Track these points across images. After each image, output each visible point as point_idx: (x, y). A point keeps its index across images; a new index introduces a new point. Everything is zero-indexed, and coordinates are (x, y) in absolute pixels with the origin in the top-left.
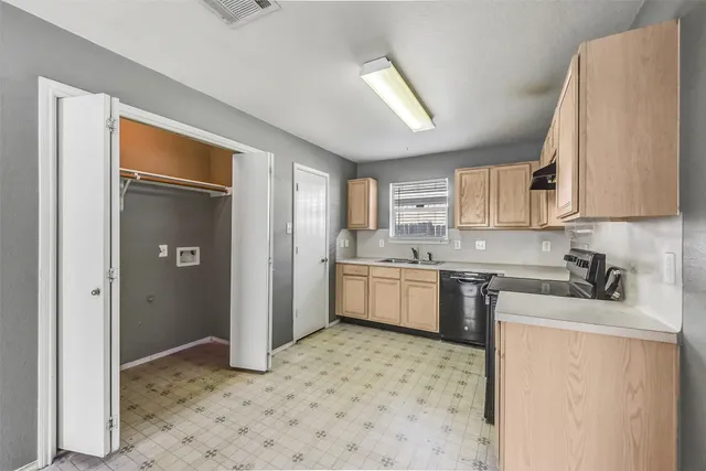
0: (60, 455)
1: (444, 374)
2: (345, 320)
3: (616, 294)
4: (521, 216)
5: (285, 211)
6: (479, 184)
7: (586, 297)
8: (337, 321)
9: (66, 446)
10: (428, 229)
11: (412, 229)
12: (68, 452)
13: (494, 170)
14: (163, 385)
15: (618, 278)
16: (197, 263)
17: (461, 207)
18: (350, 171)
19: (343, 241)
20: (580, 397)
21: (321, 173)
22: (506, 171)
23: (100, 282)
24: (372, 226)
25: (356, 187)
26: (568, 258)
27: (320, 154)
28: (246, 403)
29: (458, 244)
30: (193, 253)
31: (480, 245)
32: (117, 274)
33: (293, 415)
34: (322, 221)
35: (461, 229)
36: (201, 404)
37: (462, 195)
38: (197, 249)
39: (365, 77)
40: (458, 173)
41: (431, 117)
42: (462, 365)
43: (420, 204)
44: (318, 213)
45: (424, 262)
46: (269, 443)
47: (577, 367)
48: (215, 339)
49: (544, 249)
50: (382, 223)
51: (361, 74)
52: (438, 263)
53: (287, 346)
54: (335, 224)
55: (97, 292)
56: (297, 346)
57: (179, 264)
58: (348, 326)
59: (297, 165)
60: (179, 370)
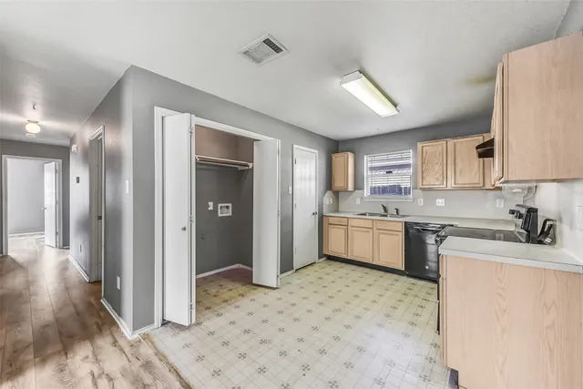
0: (165, 323)
1: (407, 300)
2: (331, 258)
3: (548, 240)
4: (475, 179)
5: (288, 178)
6: (438, 154)
7: (521, 242)
8: (325, 258)
9: (167, 318)
10: (397, 190)
11: (384, 190)
12: (169, 322)
13: (451, 142)
14: (213, 291)
15: (551, 226)
16: (230, 214)
17: (423, 172)
18: (334, 147)
19: (328, 199)
20: (505, 310)
21: (312, 150)
22: (462, 142)
23: (186, 223)
24: (350, 187)
25: (338, 159)
26: (512, 212)
27: (311, 136)
28: (265, 306)
29: (421, 202)
30: (227, 207)
31: (440, 202)
32: (194, 219)
33: (297, 316)
34: (313, 184)
35: (423, 189)
36: (238, 304)
37: (423, 163)
38: (230, 205)
39: (344, 86)
40: (420, 145)
41: (395, 105)
42: (422, 294)
43: (389, 170)
44: (310, 178)
45: (392, 215)
46: (281, 330)
47: (503, 289)
48: (241, 266)
49: (498, 205)
50: (358, 186)
51: (341, 83)
52: (404, 216)
53: (290, 273)
54: (322, 188)
55: (184, 229)
56: (297, 274)
57: (220, 215)
58: (332, 262)
59: (295, 146)
60: (221, 283)
